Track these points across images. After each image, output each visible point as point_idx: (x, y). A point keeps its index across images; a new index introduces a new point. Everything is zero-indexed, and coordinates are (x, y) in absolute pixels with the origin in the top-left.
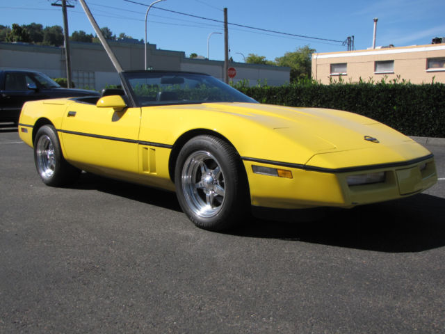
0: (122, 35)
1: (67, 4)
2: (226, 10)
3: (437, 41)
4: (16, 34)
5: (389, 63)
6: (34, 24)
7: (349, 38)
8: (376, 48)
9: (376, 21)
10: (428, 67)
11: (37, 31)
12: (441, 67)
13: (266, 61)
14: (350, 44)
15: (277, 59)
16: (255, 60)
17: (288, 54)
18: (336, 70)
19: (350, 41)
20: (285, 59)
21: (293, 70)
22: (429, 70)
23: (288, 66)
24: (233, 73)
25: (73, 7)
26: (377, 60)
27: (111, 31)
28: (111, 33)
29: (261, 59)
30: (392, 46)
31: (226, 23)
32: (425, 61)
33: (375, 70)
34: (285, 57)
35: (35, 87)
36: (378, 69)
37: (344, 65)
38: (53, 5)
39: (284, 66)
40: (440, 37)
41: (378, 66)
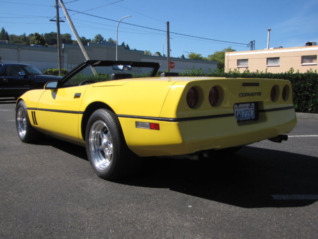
0: (110, 40)
1: (60, 20)
2: (168, 23)
3: (309, 44)
4: (37, 39)
5: (276, 59)
6: (52, 32)
7: (252, 42)
8: (270, 49)
9: (269, 30)
10: (302, 62)
11: (54, 37)
12: (311, 62)
13: (201, 57)
14: (252, 46)
15: (209, 56)
16: (194, 57)
17: (217, 52)
18: (241, 63)
19: (252, 44)
20: (214, 56)
21: (219, 64)
22: (303, 64)
23: (216, 61)
24: (173, 65)
25: (64, 21)
26: (268, 57)
27: (103, 37)
28: (103, 39)
29: (198, 56)
30: (282, 47)
31: (168, 32)
32: (300, 58)
33: (267, 64)
34: (215, 55)
35: (24, 74)
36: (269, 63)
37: (246, 60)
38: (51, 20)
39: (214, 61)
40: (311, 42)
41: (269, 61)
